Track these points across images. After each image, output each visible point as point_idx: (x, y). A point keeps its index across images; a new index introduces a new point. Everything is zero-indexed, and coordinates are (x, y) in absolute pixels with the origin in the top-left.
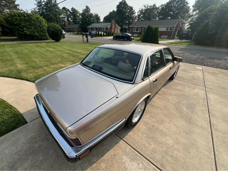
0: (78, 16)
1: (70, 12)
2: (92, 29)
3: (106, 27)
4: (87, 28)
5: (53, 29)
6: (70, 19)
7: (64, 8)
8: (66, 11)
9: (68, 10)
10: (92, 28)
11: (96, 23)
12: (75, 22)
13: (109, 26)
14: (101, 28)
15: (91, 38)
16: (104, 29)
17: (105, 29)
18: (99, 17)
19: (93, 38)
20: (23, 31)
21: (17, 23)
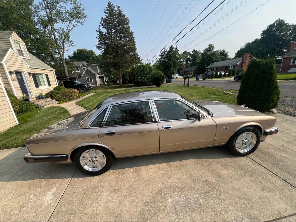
0: (198, 57)
1: (190, 55)
2: (213, 69)
3: (233, 64)
4: (206, 69)
5: (156, 75)
6: (189, 62)
7: (185, 53)
8: (186, 55)
9: (189, 53)
10: (211, 69)
11: (221, 61)
12: (193, 64)
13: (237, 63)
14: (225, 67)
15: (203, 80)
16: (229, 67)
17: (232, 66)
18: (227, 53)
19: (205, 80)
20: (137, 80)
21: (135, 74)
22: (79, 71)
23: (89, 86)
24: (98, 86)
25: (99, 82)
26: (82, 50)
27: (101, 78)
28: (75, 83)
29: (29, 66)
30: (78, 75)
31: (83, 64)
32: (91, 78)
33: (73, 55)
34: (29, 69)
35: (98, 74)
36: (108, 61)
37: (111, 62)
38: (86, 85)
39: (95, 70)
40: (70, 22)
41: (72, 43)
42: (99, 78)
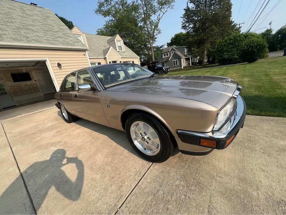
20: (222, 57)
21: (220, 49)
22: (169, 56)
23: (166, 69)
24: (183, 68)
25: (184, 64)
26: (179, 34)
27: (188, 59)
28: (156, 67)
29: (121, 57)
30: (167, 60)
31: (172, 49)
32: (177, 61)
33: (171, 41)
34: (121, 58)
35: (185, 56)
36: (190, 40)
37: (194, 40)
38: (163, 68)
39: (182, 52)
40: (161, 11)
41: (160, 31)
42: (185, 61)
